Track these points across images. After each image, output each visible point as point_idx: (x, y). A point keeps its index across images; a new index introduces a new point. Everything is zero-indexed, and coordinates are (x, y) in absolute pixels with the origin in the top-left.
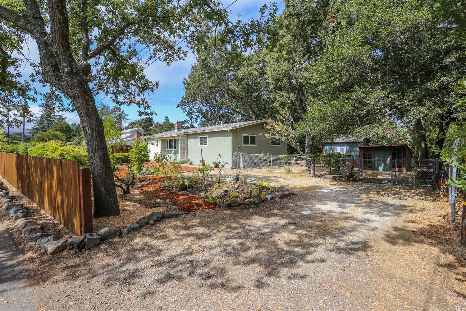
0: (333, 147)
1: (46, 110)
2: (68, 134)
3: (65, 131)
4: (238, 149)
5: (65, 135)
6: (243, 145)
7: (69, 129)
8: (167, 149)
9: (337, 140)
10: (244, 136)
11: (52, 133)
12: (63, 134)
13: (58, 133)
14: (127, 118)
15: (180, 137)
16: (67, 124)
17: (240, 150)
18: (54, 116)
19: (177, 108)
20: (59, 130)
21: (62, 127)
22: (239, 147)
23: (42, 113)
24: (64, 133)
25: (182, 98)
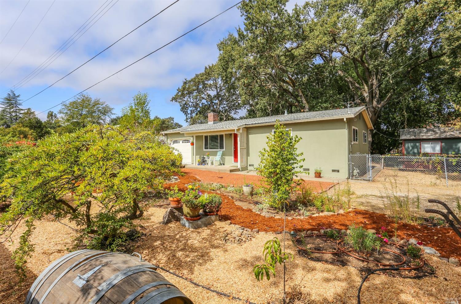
0: (417, 144)
1: (8, 103)
2: (39, 130)
3: (35, 127)
5: (36, 132)
7: (40, 125)
9: (424, 135)
10: (353, 129)
11: (19, 129)
12: (32, 130)
13: (27, 129)
14: (113, 112)
15: (241, 131)
16: (37, 118)
17: (352, 150)
18: (19, 110)
19: (172, 102)
20: (27, 126)
21: (31, 123)
22: (352, 146)
23: (4, 106)
24: (34, 130)
25: (178, 90)
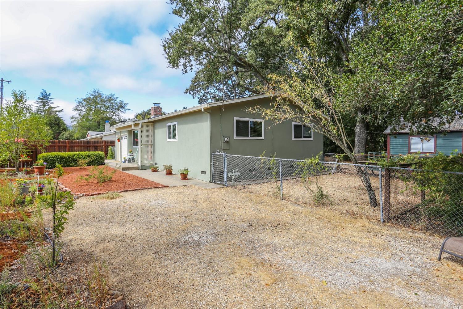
4: (224, 146)
6: (235, 137)
8: (134, 145)
10: (237, 122)
17: (228, 147)
22: (227, 142)
